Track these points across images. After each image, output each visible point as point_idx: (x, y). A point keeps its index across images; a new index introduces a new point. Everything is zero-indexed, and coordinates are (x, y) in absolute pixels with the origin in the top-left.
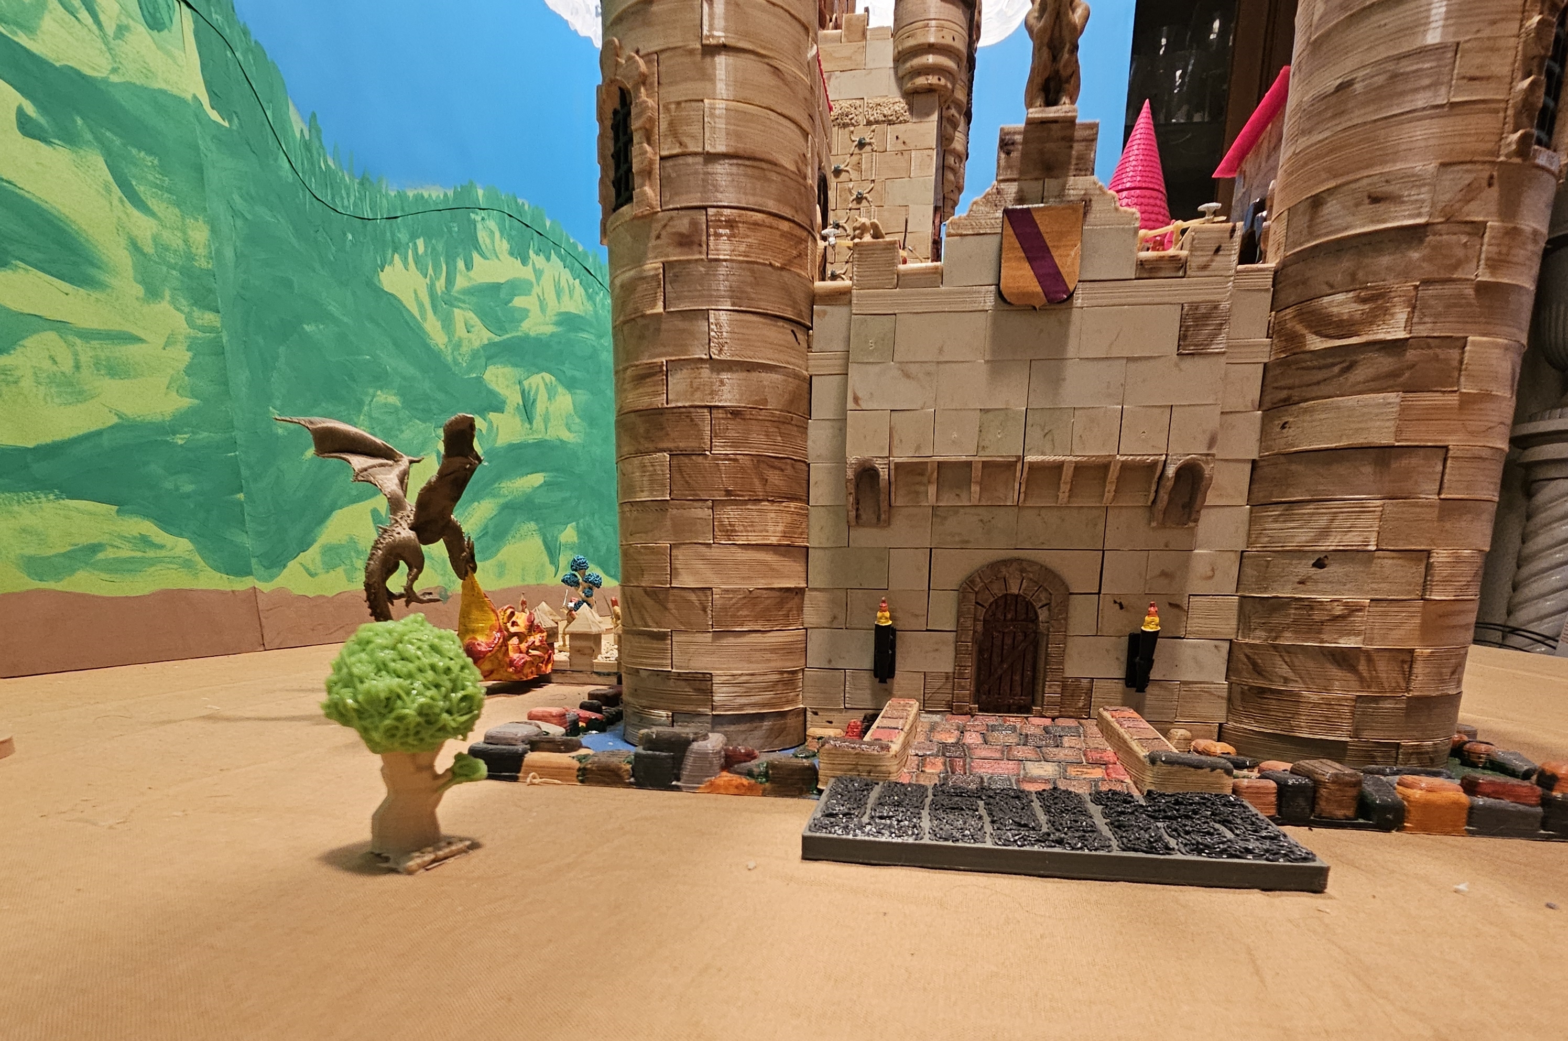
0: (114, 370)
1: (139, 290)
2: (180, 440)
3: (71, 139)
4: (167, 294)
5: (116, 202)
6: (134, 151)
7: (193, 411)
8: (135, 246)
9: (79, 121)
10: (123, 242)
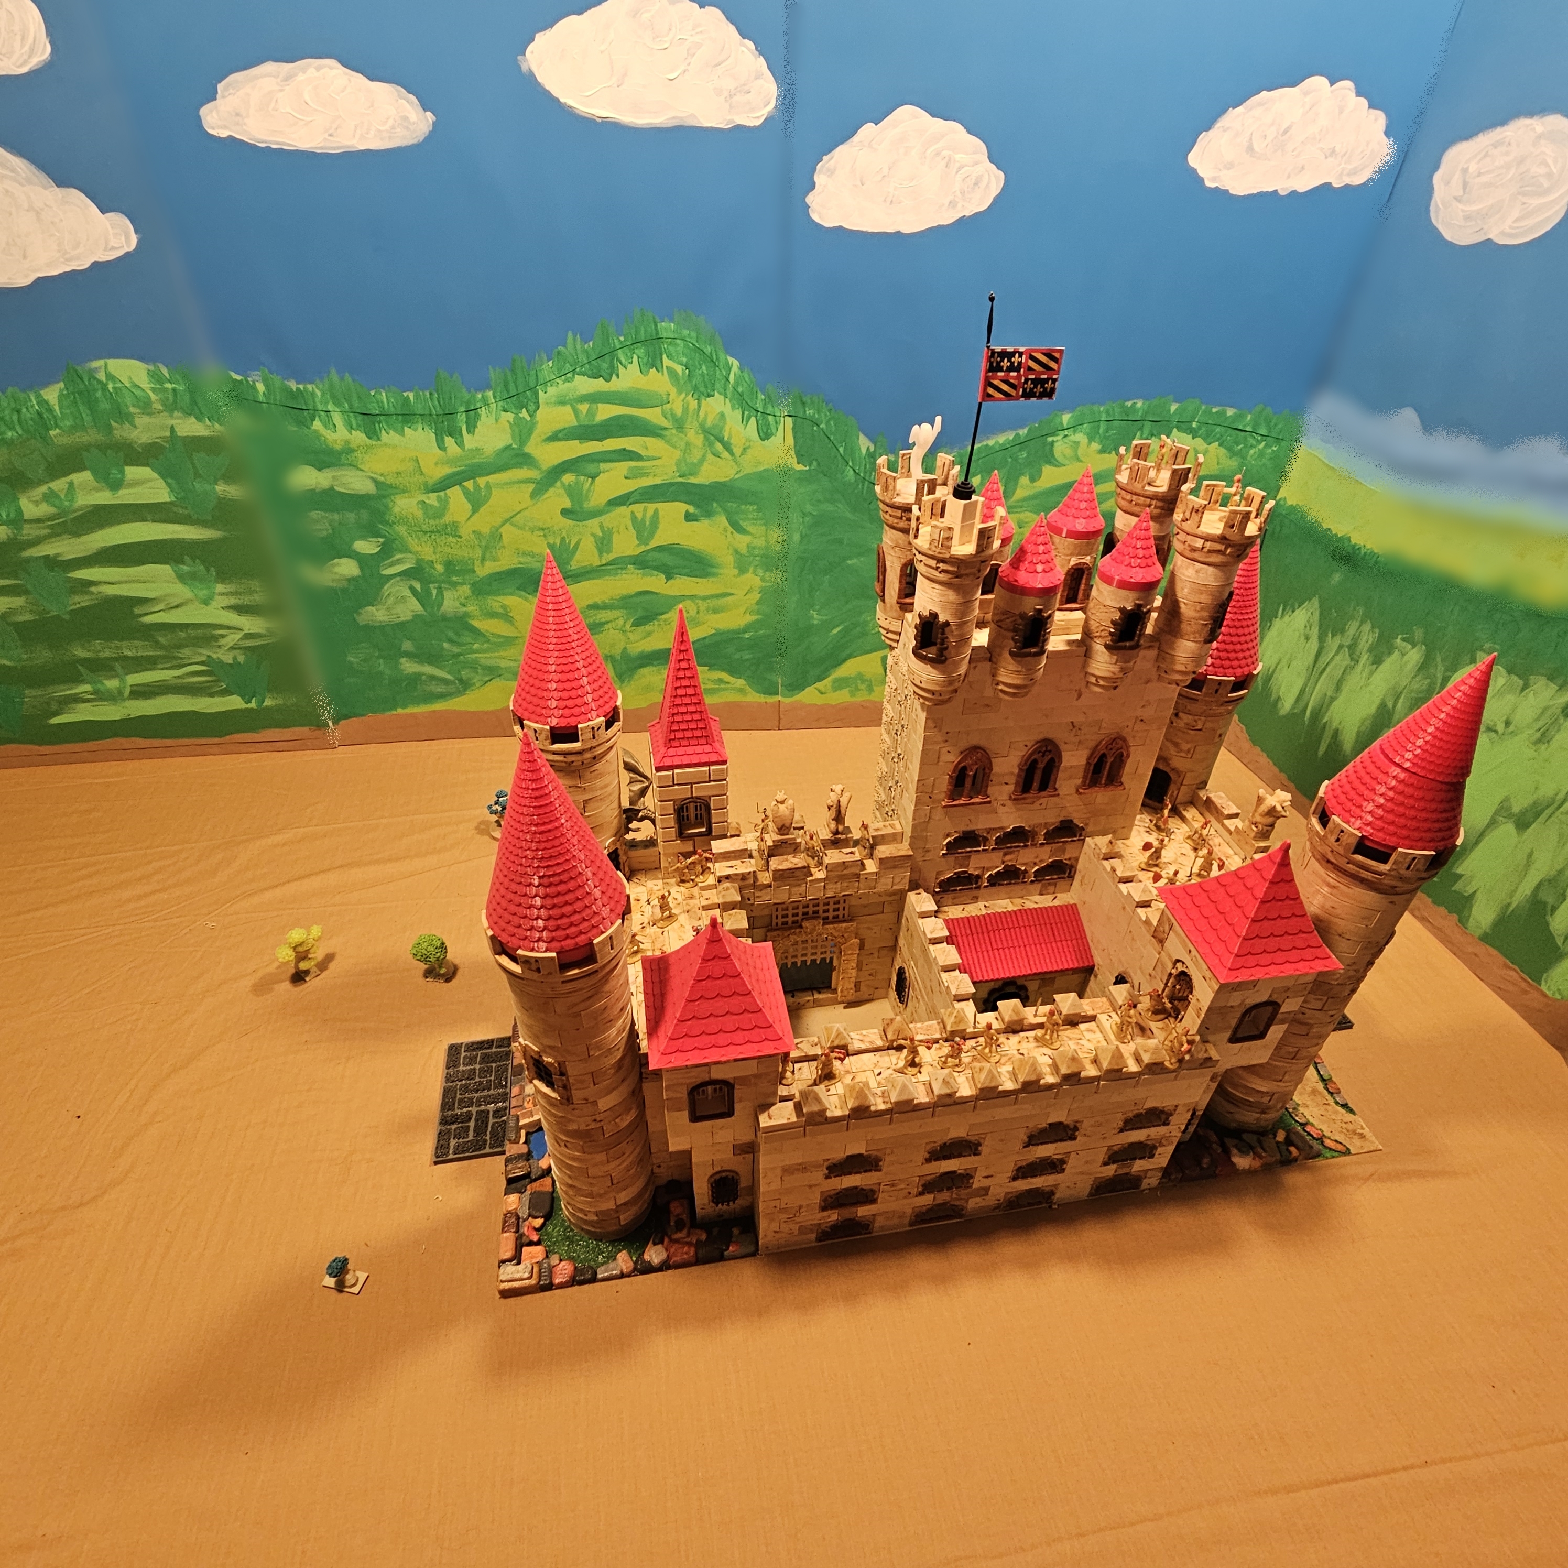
0: (715, 611)
1: (736, 571)
2: (747, 636)
3: (709, 514)
4: (751, 569)
5: (729, 534)
6: (743, 507)
7: (757, 621)
8: (736, 551)
9: (715, 505)
10: (731, 551)
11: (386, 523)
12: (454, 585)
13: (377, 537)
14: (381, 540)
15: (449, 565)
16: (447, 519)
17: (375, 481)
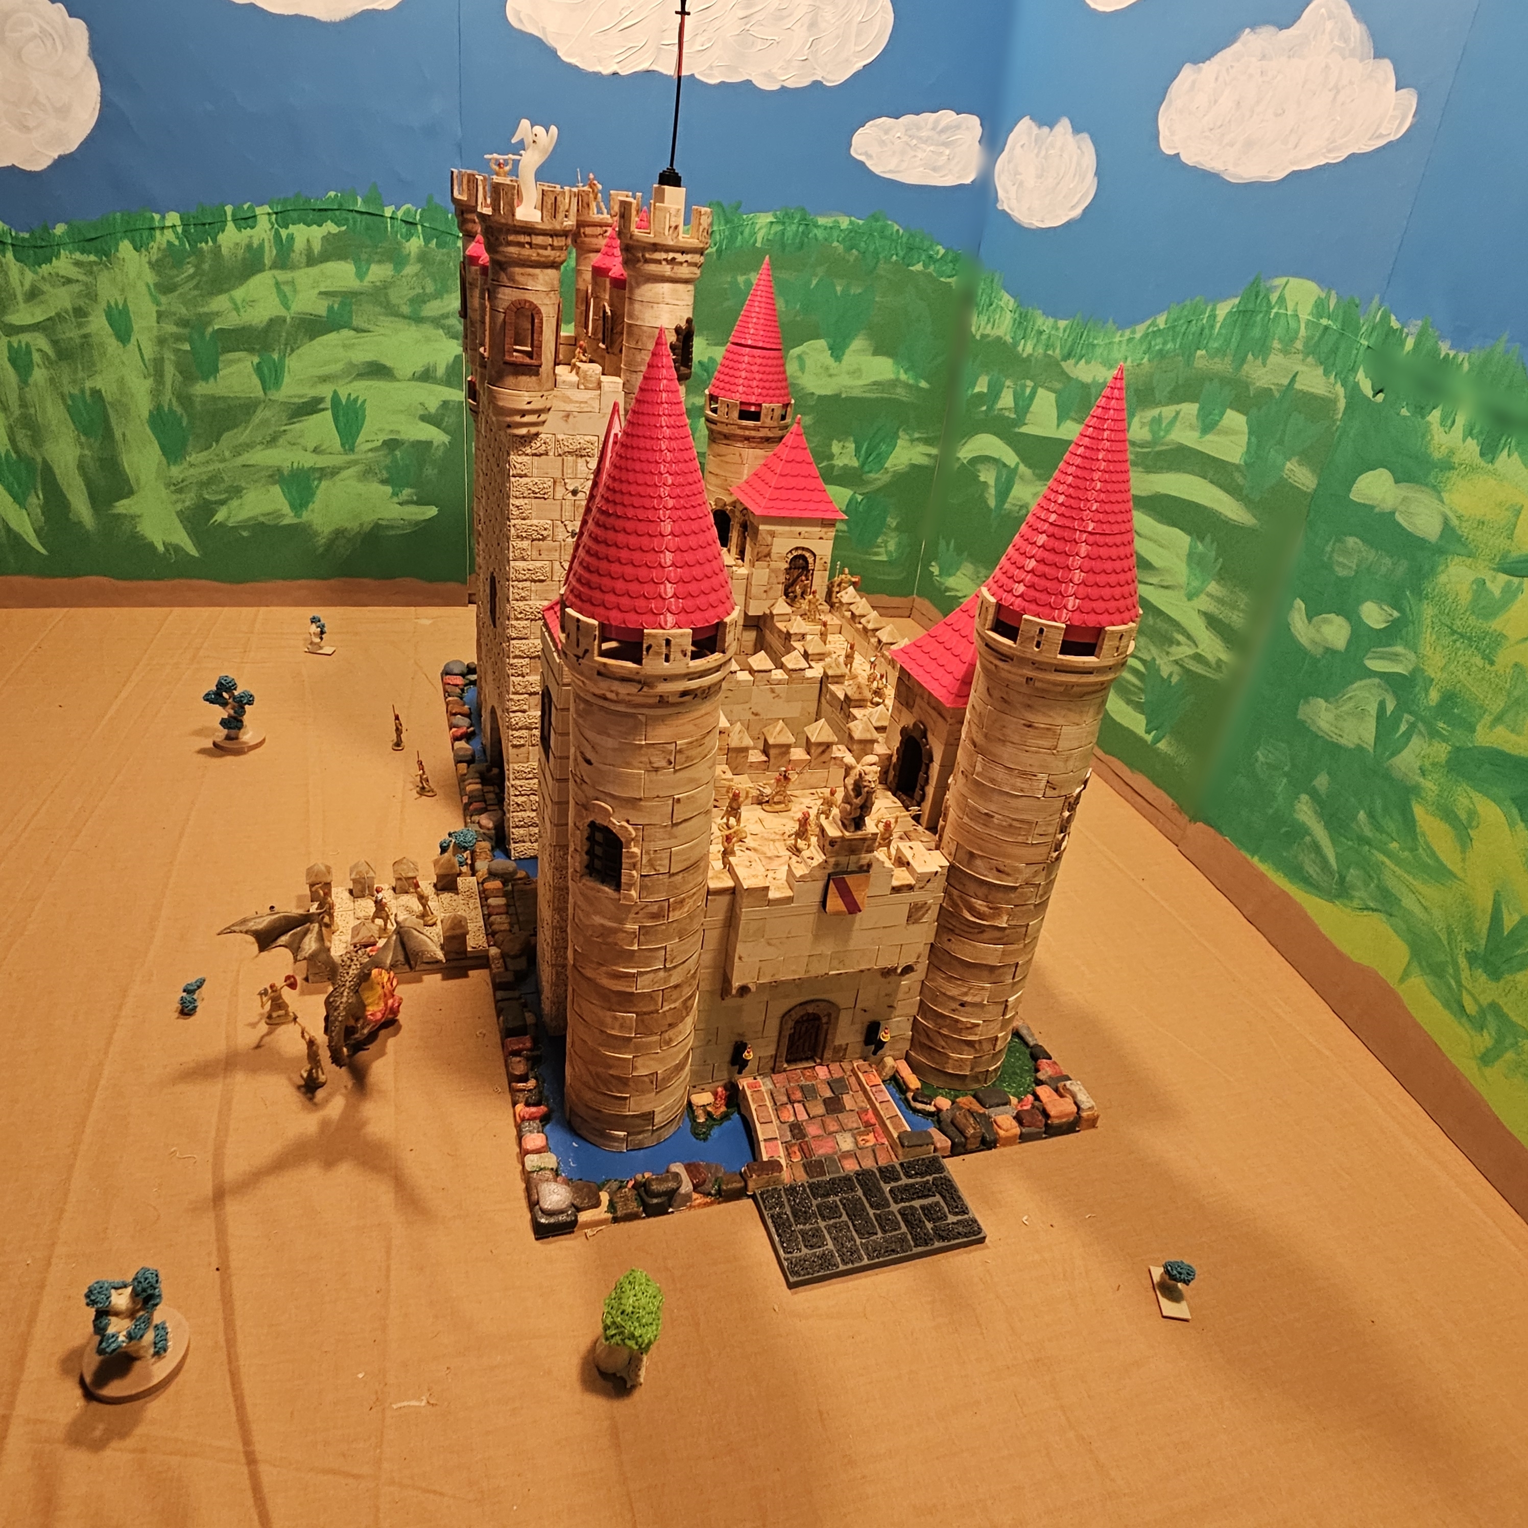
11: (1419, 594)
12: (1434, 734)
13: (1394, 608)
14: (1396, 614)
15: (1449, 698)
16: (1495, 625)
17: (1446, 521)
